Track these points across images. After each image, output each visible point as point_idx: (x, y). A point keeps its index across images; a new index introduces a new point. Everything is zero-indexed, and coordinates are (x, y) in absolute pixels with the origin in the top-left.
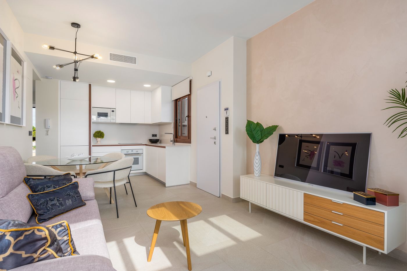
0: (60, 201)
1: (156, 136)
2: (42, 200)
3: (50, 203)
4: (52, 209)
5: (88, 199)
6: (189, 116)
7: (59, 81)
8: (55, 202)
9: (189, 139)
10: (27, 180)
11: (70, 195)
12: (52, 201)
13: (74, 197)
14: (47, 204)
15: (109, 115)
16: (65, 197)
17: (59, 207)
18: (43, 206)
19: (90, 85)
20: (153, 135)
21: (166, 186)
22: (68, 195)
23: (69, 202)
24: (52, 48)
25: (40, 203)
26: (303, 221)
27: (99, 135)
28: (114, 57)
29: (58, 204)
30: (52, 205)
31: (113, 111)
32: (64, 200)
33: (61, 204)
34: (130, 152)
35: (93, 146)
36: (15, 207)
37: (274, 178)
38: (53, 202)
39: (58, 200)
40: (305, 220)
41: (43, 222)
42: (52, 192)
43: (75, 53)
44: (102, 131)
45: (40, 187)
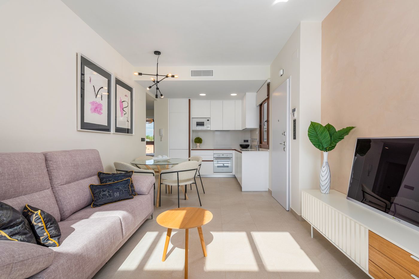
0: (110, 192)
1: (247, 141)
2: (98, 190)
3: (102, 193)
4: (103, 198)
5: (141, 193)
6: (268, 121)
7: (169, 99)
8: (106, 193)
9: (268, 144)
10: (100, 174)
11: (119, 189)
12: (104, 191)
13: (122, 191)
14: (99, 194)
15: (205, 124)
16: (114, 190)
17: (108, 197)
18: (97, 194)
19: (190, 100)
20: (245, 141)
21: (243, 190)
22: (117, 188)
23: (117, 194)
24: (140, 74)
25: (95, 192)
26: (367, 273)
27: (198, 140)
28: (195, 73)
29: (107, 195)
30: (103, 195)
31: (208, 120)
32: (113, 192)
33: (110, 195)
34: (221, 156)
35: (192, 150)
36: (70, 193)
37: (347, 199)
38: (104, 193)
39: (108, 192)
40: (370, 271)
41: (96, 207)
42: (108, 185)
43: (157, 75)
44: (200, 137)
45: (104, 180)
